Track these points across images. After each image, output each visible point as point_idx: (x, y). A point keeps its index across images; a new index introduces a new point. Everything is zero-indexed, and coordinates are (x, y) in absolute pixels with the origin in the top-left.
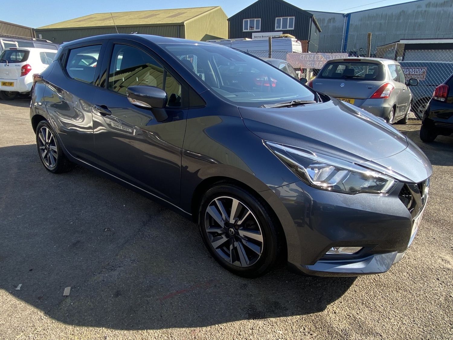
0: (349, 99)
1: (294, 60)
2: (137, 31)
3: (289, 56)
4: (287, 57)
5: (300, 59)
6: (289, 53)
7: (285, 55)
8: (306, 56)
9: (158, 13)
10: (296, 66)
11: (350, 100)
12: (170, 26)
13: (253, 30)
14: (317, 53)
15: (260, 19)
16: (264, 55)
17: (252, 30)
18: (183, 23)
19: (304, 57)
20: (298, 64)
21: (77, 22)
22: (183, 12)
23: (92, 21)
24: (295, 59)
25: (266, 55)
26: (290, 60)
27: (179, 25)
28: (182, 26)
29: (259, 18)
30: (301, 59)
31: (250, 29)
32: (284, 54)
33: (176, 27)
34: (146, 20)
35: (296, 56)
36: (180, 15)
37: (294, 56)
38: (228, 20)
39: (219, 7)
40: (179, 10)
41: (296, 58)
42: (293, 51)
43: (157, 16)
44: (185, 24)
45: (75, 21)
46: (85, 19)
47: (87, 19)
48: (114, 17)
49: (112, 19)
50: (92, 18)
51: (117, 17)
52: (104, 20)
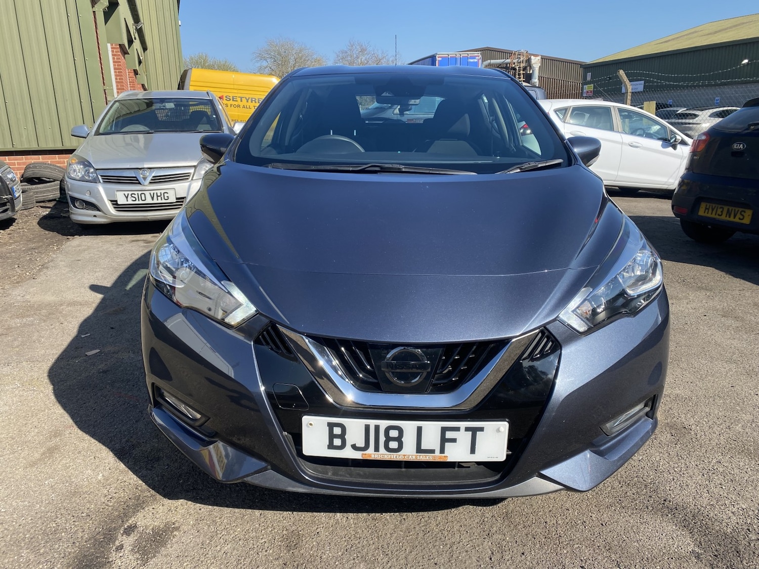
45: (661, 42)
46: (681, 35)
47: (684, 36)
48: (743, 23)
49: (734, 28)
50: (696, 32)
51: (748, 24)
52: (716, 32)
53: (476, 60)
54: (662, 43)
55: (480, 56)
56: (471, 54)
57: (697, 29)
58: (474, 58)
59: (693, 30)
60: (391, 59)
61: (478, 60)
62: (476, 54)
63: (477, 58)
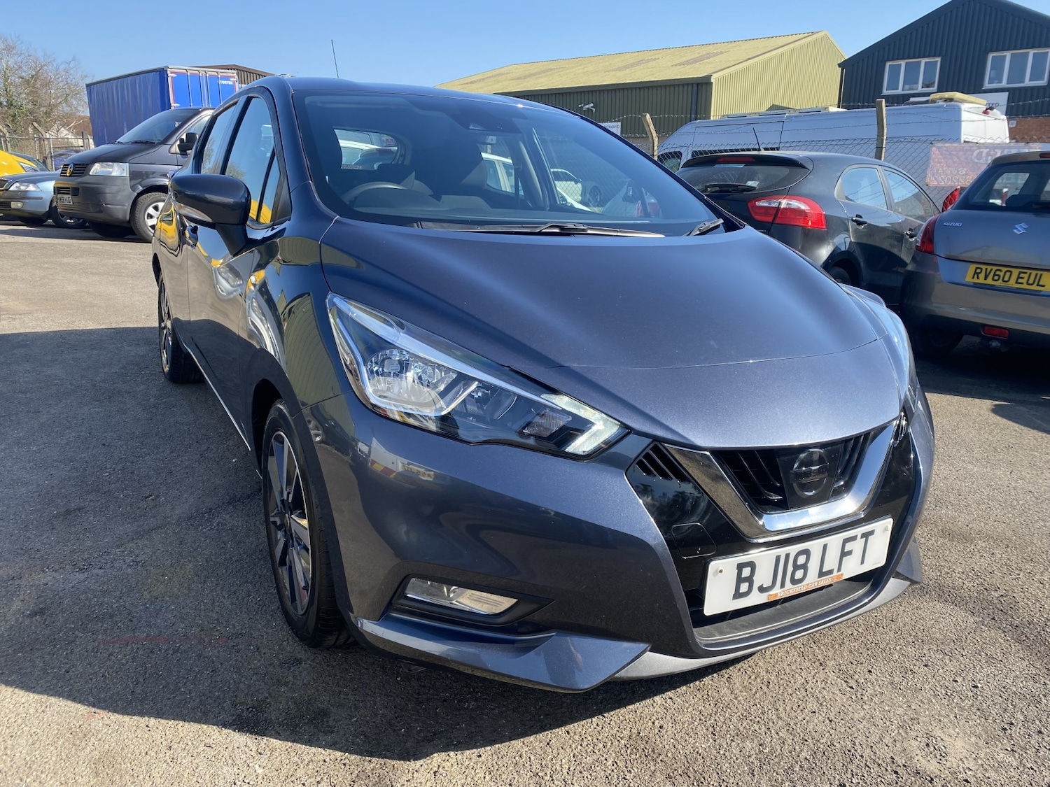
0: (1039, 273)
1: (954, 162)
2: (594, 101)
3: (937, 152)
4: (933, 156)
5: (974, 162)
6: (939, 145)
7: (926, 151)
8: (992, 152)
9: (656, 57)
10: (958, 181)
11: (1041, 275)
12: (674, 85)
13: (913, 90)
14: (1028, 143)
15: (939, 59)
16: (862, 151)
17: (910, 89)
18: (709, 77)
19: (984, 155)
20: (966, 174)
21: (467, 85)
22: (719, 51)
23: (499, 82)
24: (956, 160)
25: (868, 151)
26: (940, 162)
27: (698, 84)
28: (704, 86)
29: (935, 56)
30: (976, 161)
31: (903, 86)
32: (924, 146)
33: (690, 88)
34: (619, 74)
35: (961, 153)
36: (707, 58)
37: (954, 153)
38: (840, 65)
39: (822, 34)
40: (711, 47)
41: (958, 158)
42: (963, 138)
43: (650, 64)
44: (712, 80)
45: (466, 82)
46: (486, 76)
47: (490, 77)
48: (551, 69)
49: (543, 75)
50: (501, 74)
51: (556, 70)
52: (525, 77)
53: (230, 83)
54: (467, 84)
55: (237, 77)
56: (222, 73)
57: (503, 71)
58: (227, 78)
59: (497, 72)
60: (63, 67)
61: (234, 82)
62: (230, 73)
63: (232, 79)
